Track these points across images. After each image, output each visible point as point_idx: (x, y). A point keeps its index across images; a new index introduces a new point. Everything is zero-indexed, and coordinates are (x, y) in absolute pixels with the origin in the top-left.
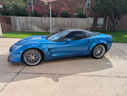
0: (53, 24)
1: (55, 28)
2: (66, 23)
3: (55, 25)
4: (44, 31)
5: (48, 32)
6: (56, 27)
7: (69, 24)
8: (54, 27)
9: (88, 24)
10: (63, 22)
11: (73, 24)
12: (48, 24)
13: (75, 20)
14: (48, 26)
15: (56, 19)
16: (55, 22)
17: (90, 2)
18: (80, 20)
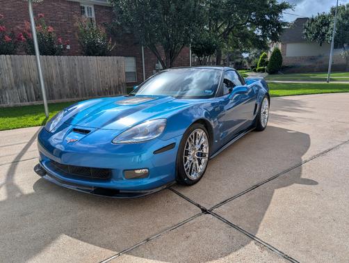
0: (7, 79)
1: (15, 90)
2: (55, 72)
3: (15, 82)
6: (18, 87)
7: (65, 74)
8: (12, 88)
9: (119, 71)
11: (76, 73)
13: (81, 60)
15: (15, 60)
16: (11, 71)
17: (93, 16)
18: (94, 61)
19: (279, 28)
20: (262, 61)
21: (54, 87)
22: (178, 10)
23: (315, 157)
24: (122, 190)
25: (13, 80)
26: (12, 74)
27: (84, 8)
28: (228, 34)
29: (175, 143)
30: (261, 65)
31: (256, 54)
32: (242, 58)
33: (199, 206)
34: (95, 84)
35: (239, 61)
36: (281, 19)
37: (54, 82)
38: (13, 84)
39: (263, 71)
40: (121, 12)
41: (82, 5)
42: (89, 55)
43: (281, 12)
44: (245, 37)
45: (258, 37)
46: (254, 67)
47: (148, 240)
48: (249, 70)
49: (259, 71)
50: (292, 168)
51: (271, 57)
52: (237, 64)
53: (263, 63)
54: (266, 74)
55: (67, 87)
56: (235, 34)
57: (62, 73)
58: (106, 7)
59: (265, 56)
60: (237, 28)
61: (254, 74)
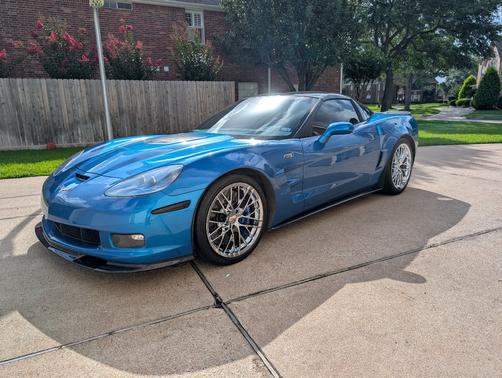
0: (80, 111)
1: (89, 125)
2: (139, 101)
3: (90, 115)
4: (36, 143)
5: (54, 149)
6: (93, 120)
7: (153, 105)
8: (86, 123)
10: (123, 97)
11: (167, 104)
12: (51, 109)
13: (175, 87)
14: (55, 119)
15: (90, 86)
16: (85, 100)
17: (202, 26)
18: (192, 87)
19: (492, 35)
20: (467, 88)
21: (138, 122)
22: (317, 12)
23: (453, 240)
24: (111, 261)
25: (87, 112)
26: (86, 104)
27: (189, 15)
28: (405, 47)
29: (189, 201)
30: (464, 95)
31: (458, 77)
32: (436, 84)
33: (215, 295)
34: (193, 119)
35: (429, 88)
36: (496, 20)
37: (139, 116)
38: (87, 118)
39: (467, 104)
40: (236, 19)
41: (187, 12)
42: (187, 79)
43: (495, 8)
44: (434, 51)
45: (457, 50)
46: (453, 98)
47: (110, 334)
48: (445, 104)
49: (460, 104)
50: (401, 254)
51: (481, 82)
52: (426, 93)
53: (468, 92)
54: (470, 110)
55: (154, 123)
56: (419, 46)
57: (149, 103)
58: (221, 13)
59: (473, 82)
60: (422, 37)
61: (450, 109)
